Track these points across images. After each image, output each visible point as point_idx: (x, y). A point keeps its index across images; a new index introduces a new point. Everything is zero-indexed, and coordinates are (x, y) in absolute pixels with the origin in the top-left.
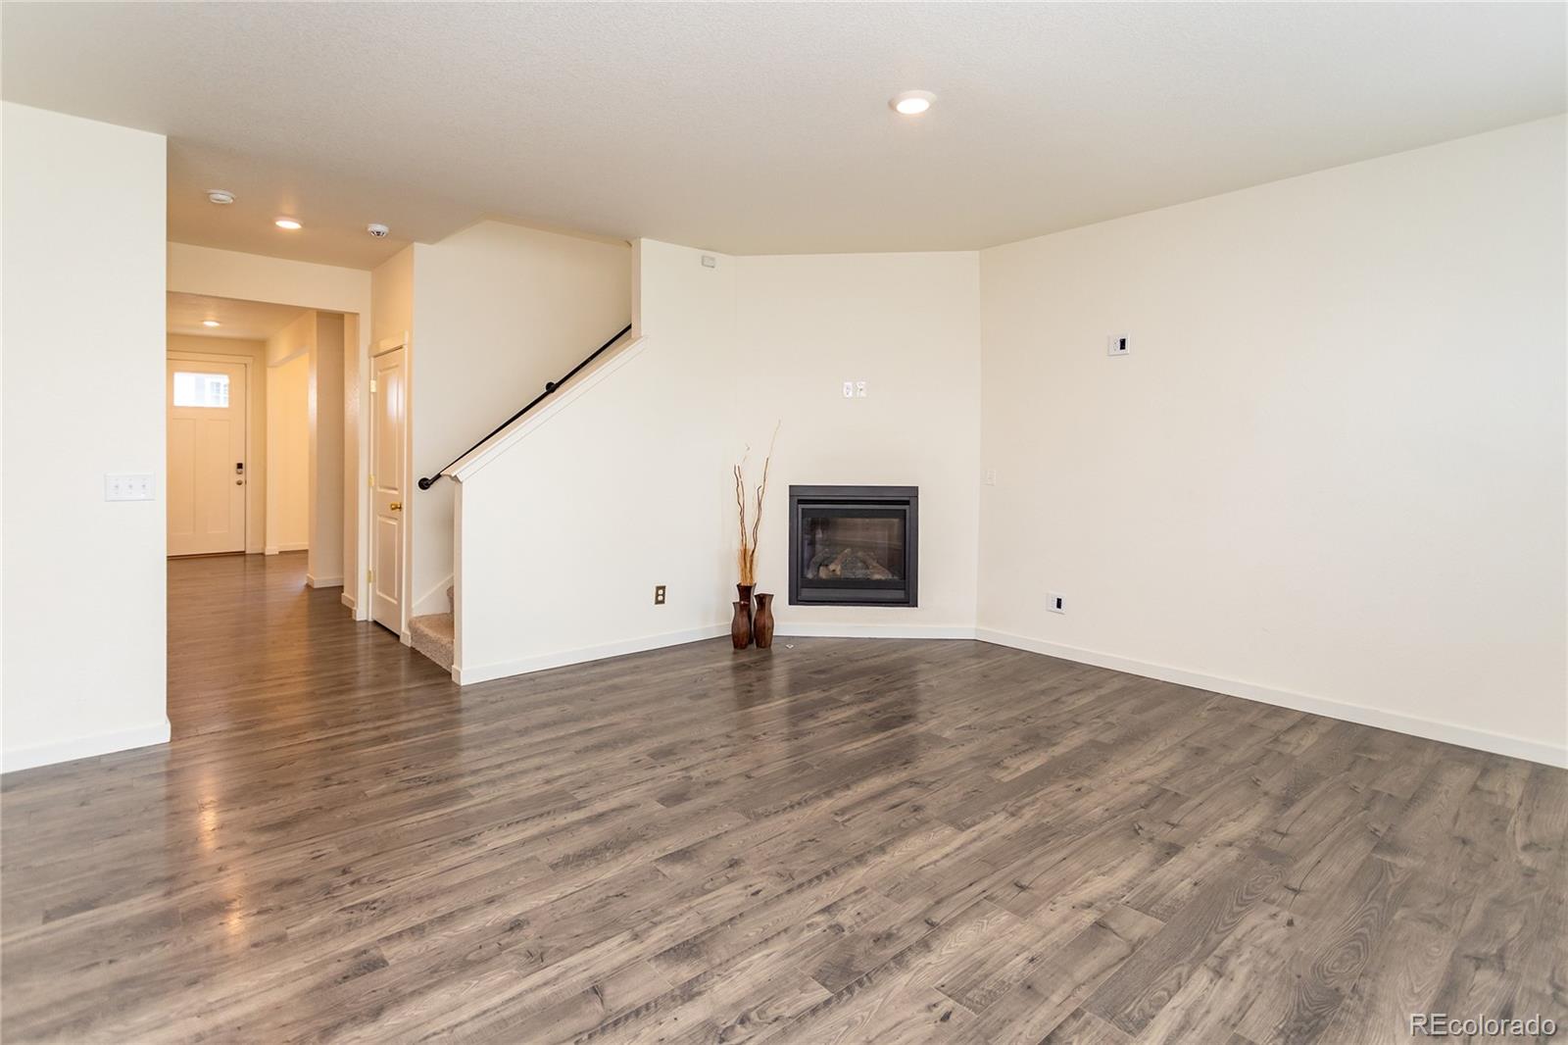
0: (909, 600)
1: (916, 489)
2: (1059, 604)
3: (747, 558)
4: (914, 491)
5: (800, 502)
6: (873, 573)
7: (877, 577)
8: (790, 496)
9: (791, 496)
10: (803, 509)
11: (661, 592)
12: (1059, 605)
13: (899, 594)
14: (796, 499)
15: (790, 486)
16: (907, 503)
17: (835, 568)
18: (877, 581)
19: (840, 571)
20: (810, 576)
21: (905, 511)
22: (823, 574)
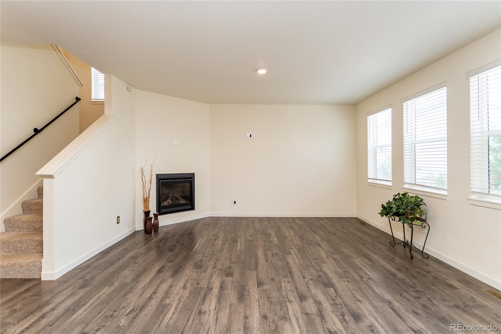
0: (193, 208)
1: (194, 174)
3: (146, 201)
5: (160, 180)
6: (181, 201)
7: (182, 202)
8: (156, 178)
10: (161, 182)
11: (118, 219)
12: (235, 203)
13: (190, 207)
14: (158, 179)
15: (157, 175)
16: (192, 178)
17: (169, 201)
18: (183, 204)
19: (171, 202)
20: (162, 205)
21: (191, 181)
22: (165, 204)
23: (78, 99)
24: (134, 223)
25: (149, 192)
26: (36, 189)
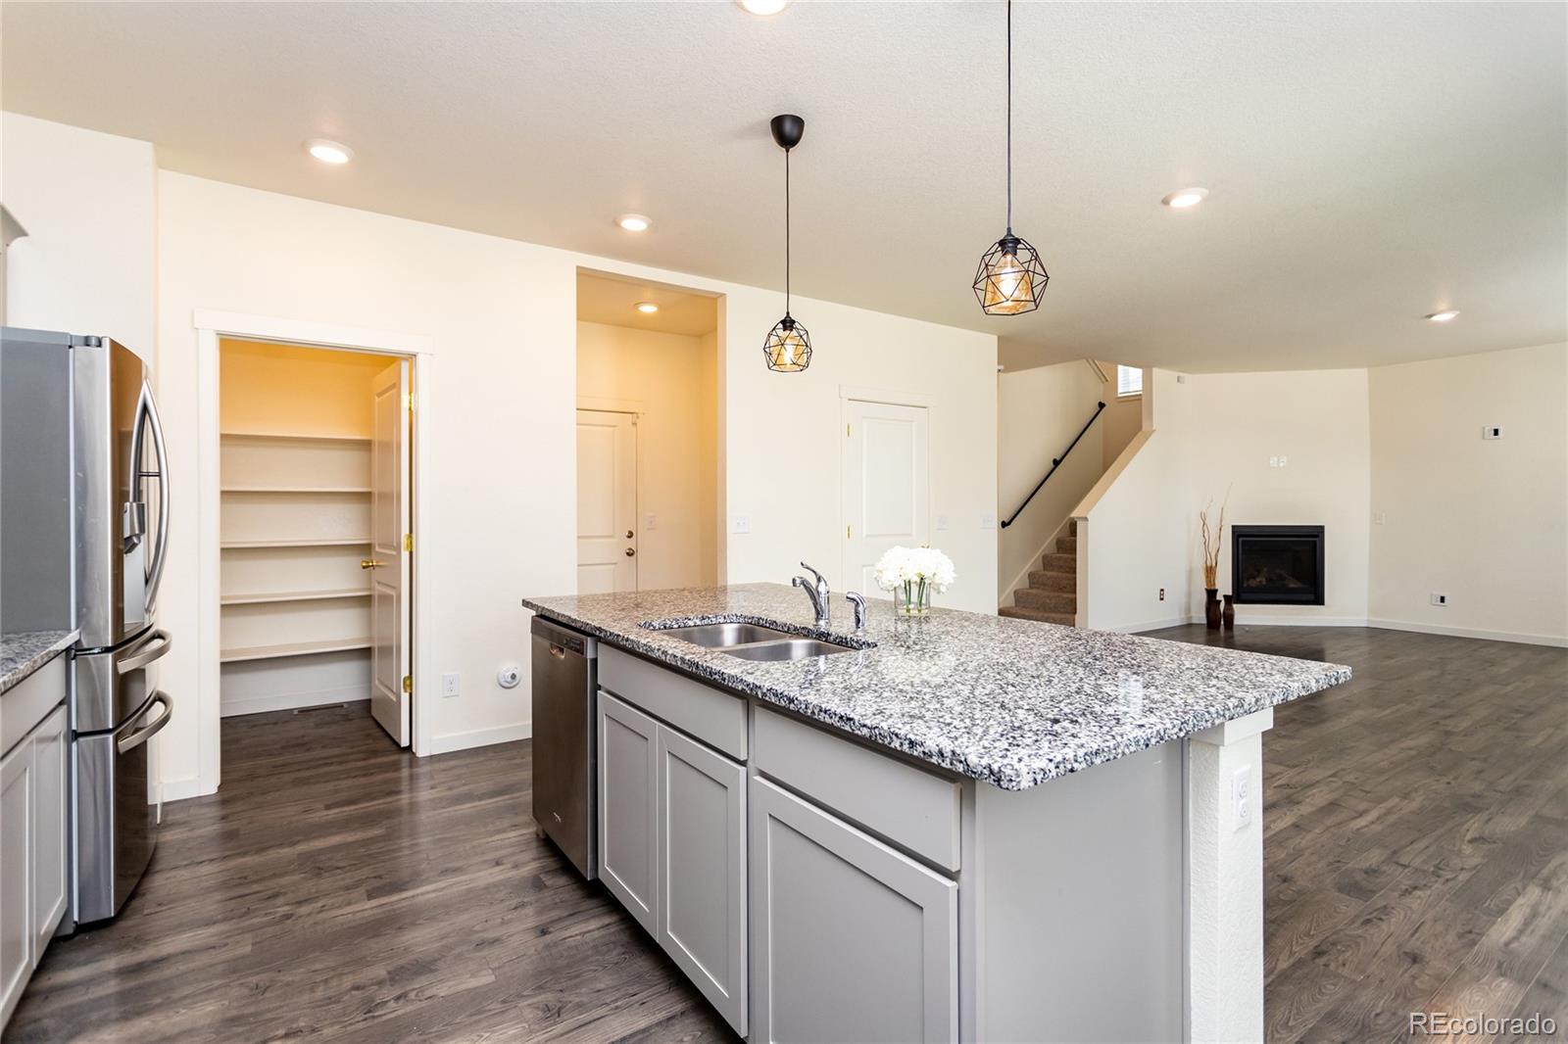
0: (1318, 599)
1: (1323, 526)
2: (1442, 600)
3: (1210, 571)
4: (1321, 529)
5: (1239, 536)
6: (1290, 583)
7: (1292, 586)
9: (1233, 532)
10: (1243, 542)
11: (1162, 592)
13: (1311, 597)
14: (1237, 533)
15: (1233, 527)
16: (1317, 536)
17: (1261, 580)
18: (1293, 589)
19: (1264, 583)
20: (1245, 585)
21: (1315, 542)
22: (1253, 583)
23: (1102, 405)
24: (1188, 609)
25: (1216, 555)
26: (1055, 541)
